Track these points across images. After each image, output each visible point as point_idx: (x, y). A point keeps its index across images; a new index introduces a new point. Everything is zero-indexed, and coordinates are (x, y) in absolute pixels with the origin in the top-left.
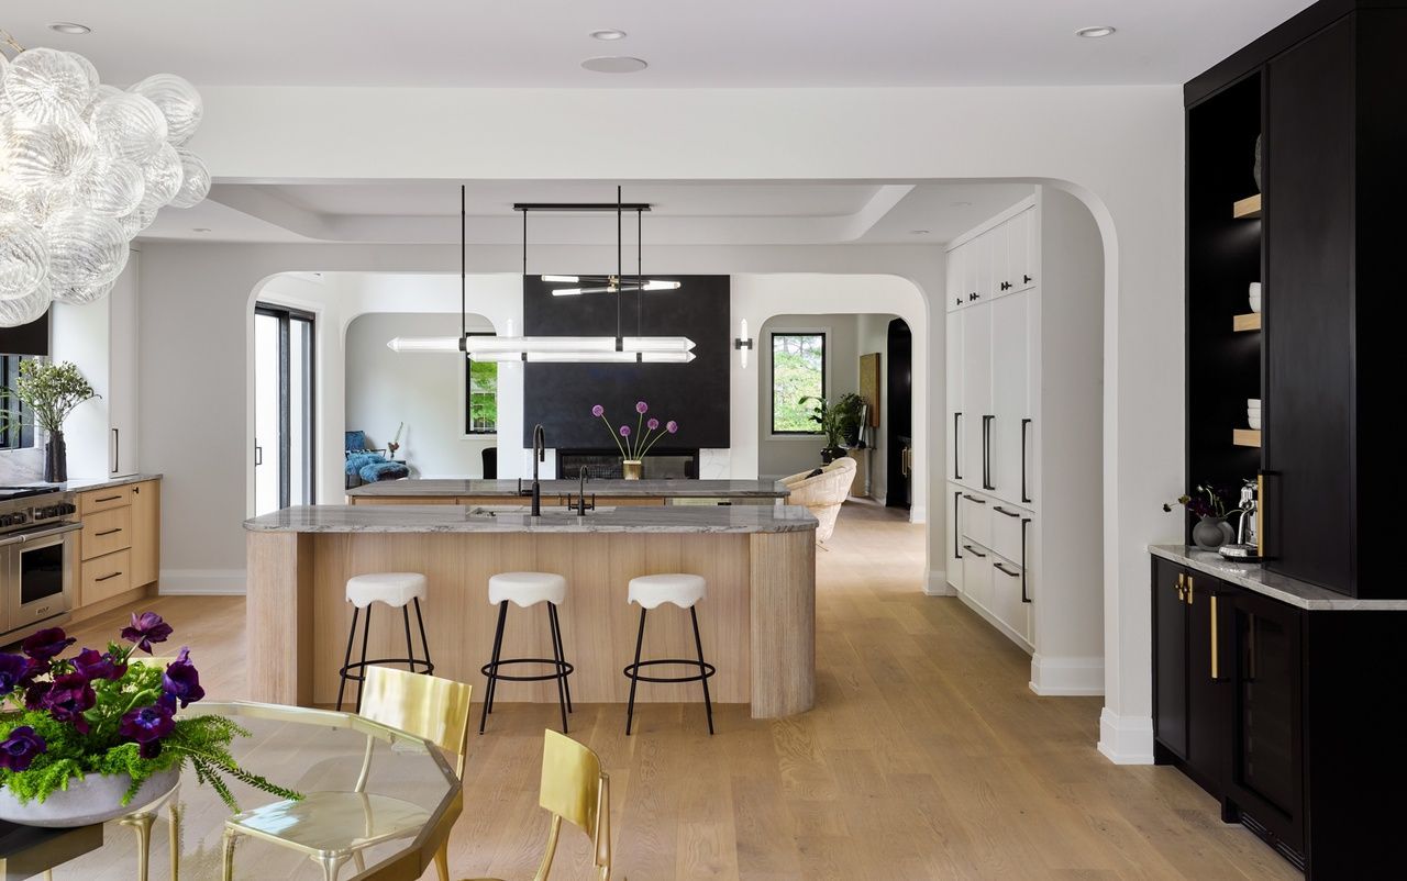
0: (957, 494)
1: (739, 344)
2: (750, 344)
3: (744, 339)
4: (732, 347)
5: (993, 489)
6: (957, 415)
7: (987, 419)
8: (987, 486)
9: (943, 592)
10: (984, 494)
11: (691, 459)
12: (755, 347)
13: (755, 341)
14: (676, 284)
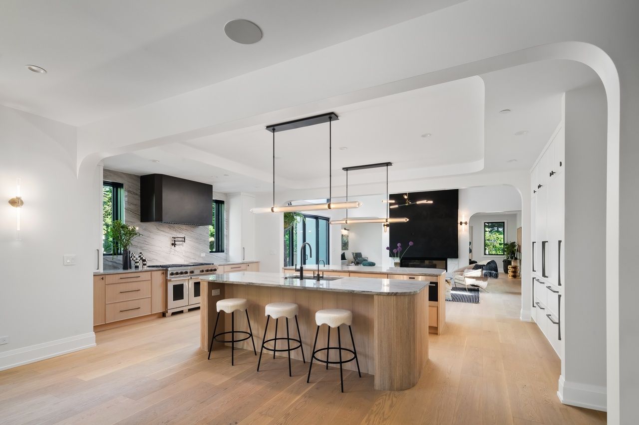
0: (533, 278)
1: (461, 223)
2: (466, 223)
3: (463, 222)
4: (459, 225)
5: (547, 277)
6: (533, 243)
7: (544, 243)
8: (544, 275)
9: (530, 320)
10: (543, 279)
11: (445, 261)
12: (468, 224)
13: (468, 222)
14: (431, 202)
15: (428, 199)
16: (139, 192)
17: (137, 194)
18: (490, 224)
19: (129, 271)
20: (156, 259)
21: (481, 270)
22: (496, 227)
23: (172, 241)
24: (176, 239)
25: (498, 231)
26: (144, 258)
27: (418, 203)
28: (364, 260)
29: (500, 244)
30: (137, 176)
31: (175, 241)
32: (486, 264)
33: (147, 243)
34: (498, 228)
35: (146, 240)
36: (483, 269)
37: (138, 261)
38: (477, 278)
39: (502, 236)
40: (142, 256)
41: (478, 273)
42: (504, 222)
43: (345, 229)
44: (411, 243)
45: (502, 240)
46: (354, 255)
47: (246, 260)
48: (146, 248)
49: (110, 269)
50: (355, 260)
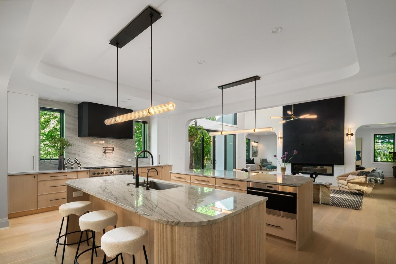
1: (347, 135)
2: (352, 135)
3: (350, 133)
4: (345, 136)
11: (331, 167)
12: (354, 136)
13: (354, 133)
14: (315, 117)
15: (311, 114)
16: (76, 116)
17: (75, 117)
18: (382, 137)
19: (62, 171)
20: (91, 162)
21: (365, 176)
22: (387, 139)
23: (104, 150)
24: (106, 149)
25: (389, 142)
26: (78, 162)
27: (302, 117)
28: (269, 164)
29: (390, 153)
30: (75, 105)
31: (105, 150)
32: (371, 171)
33: (82, 151)
34: (389, 140)
35: (82, 149)
36: (367, 176)
37: (73, 164)
38: (361, 184)
39: (393, 146)
40: (76, 161)
41: (362, 179)
42: (394, 134)
43: (255, 142)
44: (295, 152)
45: (393, 150)
46: (261, 160)
47: (162, 164)
48: (82, 155)
49: (53, 169)
50: (262, 164)
